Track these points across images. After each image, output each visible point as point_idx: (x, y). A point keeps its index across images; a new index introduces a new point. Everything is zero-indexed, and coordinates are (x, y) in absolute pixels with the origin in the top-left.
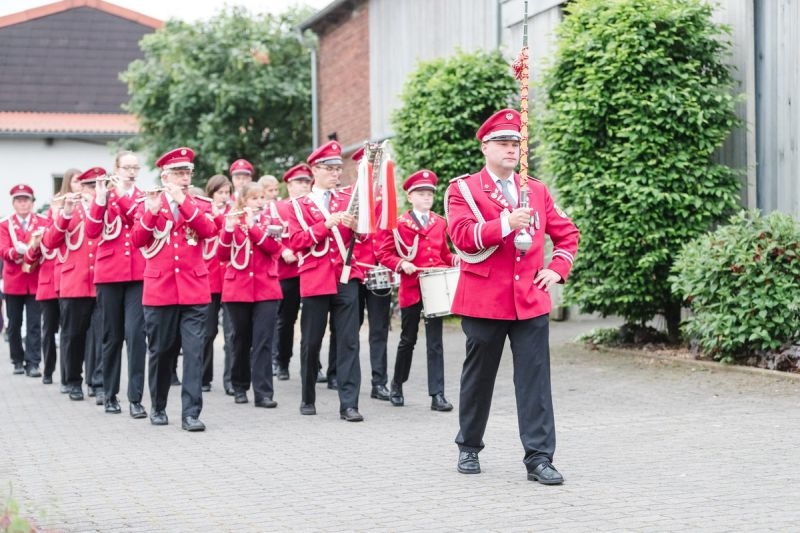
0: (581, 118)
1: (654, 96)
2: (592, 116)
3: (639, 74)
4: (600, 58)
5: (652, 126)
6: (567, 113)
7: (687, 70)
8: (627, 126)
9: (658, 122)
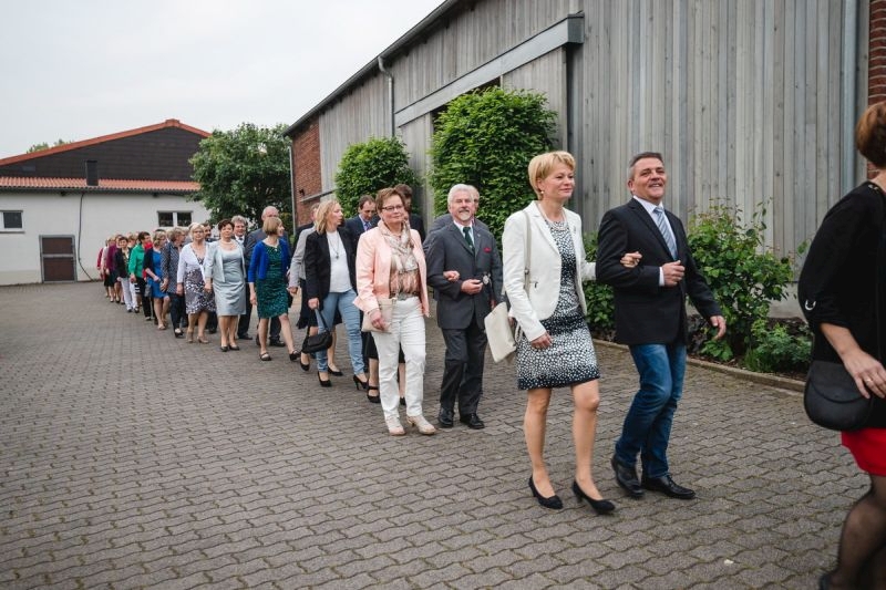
0: (464, 173)
1: (513, 157)
2: (472, 171)
3: (504, 142)
4: (477, 133)
5: (512, 177)
6: (454, 170)
7: (532, 141)
8: (495, 178)
9: (517, 174)
